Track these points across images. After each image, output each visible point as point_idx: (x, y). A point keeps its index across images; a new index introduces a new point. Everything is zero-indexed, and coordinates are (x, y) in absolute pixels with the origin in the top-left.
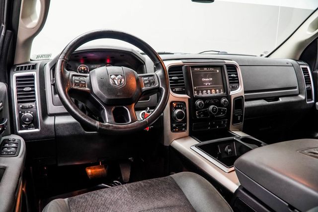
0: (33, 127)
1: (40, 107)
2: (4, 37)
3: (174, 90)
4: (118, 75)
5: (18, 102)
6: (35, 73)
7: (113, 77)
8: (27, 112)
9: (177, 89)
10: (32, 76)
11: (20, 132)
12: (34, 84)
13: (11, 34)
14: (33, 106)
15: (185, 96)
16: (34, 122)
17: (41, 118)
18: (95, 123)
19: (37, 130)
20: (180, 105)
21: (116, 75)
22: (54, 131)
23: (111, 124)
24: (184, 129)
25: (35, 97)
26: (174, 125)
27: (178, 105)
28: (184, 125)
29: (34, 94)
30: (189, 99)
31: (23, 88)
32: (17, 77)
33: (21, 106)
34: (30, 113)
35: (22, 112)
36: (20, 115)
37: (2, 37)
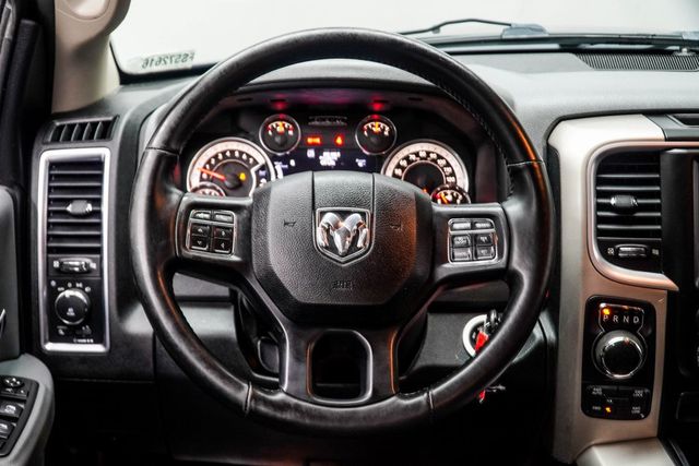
0: (87, 337)
1: (113, 272)
2: (13, 44)
3: (611, 251)
4: (349, 213)
5: (50, 250)
6: (107, 153)
7: (329, 218)
8: (74, 287)
9: (625, 249)
10: (97, 164)
11: (50, 347)
12: (99, 190)
13: (35, 30)
14: (93, 266)
15: (659, 279)
16: (90, 320)
17: (114, 311)
18: (240, 388)
19: (99, 348)
20: (631, 314)
21: (343, 215)
22: (151, 360)
23: (295, 401)
24: (636, 410)
25: (99, 238)
26: (598, 391)
27: (621, 313)
28: (639, 393)
29: (98, 226)
30: (671, 294)
31: (68, 201)
32: (53, 165)
33: (56, 264)
34: (83, 289)
35: (58, 285)
36: (52, 293)
37: (5, 44)
